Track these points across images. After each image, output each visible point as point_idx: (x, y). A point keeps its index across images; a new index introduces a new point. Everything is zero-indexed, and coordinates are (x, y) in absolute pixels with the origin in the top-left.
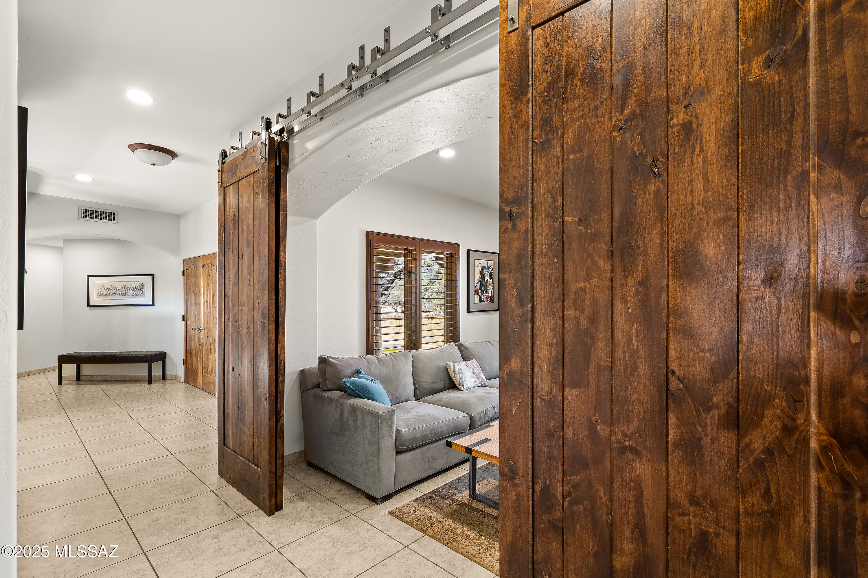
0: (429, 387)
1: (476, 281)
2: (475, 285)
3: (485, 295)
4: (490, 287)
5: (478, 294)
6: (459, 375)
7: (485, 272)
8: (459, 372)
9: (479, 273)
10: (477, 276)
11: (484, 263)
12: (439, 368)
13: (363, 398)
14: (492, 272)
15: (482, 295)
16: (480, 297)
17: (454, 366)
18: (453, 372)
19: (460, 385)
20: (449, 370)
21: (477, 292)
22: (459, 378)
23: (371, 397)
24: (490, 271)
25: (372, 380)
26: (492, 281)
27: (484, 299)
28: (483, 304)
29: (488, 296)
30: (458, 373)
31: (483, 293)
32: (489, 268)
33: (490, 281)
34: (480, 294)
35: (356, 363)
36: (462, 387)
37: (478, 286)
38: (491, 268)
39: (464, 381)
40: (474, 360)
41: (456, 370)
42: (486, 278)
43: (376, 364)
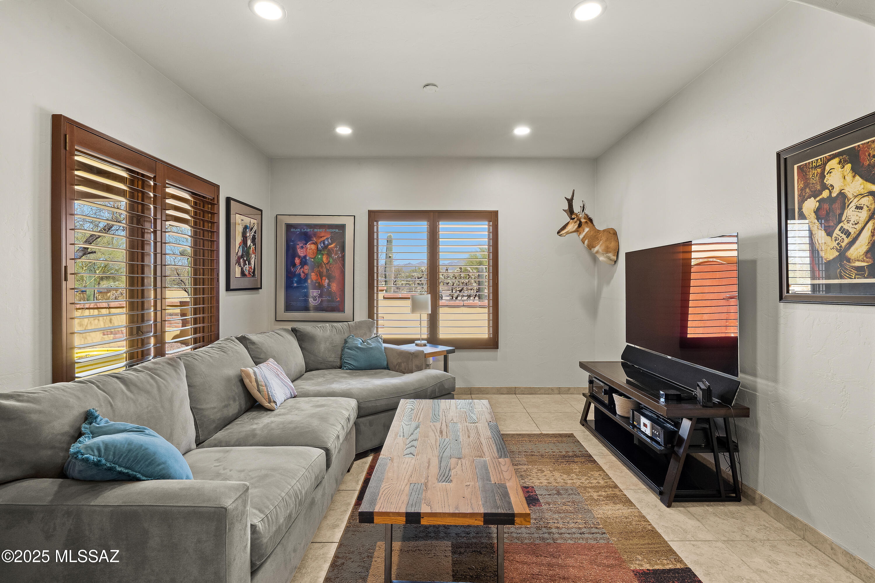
0: (219, 415)
1: (237, 246)
2: (236, 252)
3: (247, 266)
4: (253, 256)
5: (239, 265)
6: (266, 386)
7: (248, 234)
8: (264, 382)
9: (241, 235)
10: (238, 239)
11: (247, 221)
12: (228, 380)
13: (139, 480)
14: (255, 236)
15: (244, 266)
16: (242, 269)
17: (255, 373)
18: (254, 384)
19: (270, 402)
20: (247, 381)
21: (238, 262)
22: (268, 391)
23: (161, 470)
24: (253, 234)
25: (140, 431)
26: (255, 248)
27: (247, 273)
28: (246, 279)
29: (251, 268)
30: (263, 384)
31: (245, 264)
32: (252, 228)
33: (253, 247)
34: (242, 264)
35: (79, 398)
36: (273, 404)
37: (240, 254)
38: (254, 230)
39: (275, 395)
40: (271, 360)
41: (260, 378)
42: (249, 242)
43: (123, 392)
